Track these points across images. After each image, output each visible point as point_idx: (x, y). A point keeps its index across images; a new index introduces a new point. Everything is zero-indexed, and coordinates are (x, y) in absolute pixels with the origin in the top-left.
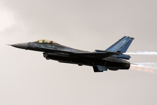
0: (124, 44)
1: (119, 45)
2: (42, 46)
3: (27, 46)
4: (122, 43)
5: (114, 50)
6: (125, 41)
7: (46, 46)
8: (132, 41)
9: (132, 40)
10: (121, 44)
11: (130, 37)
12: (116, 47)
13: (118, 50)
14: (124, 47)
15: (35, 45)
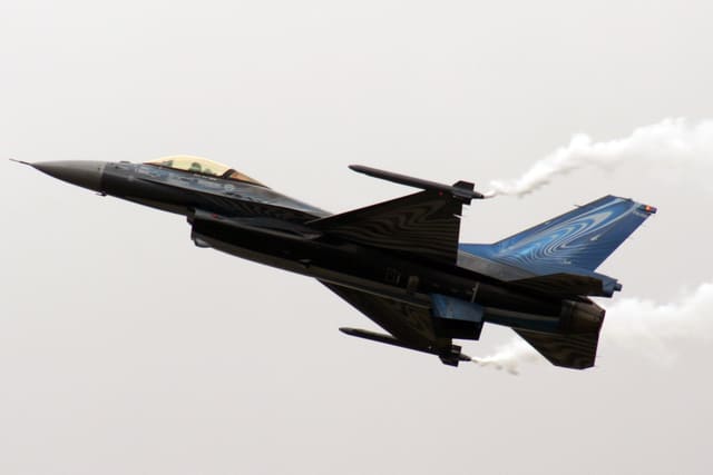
0: (596, 227)
1: (571, 229)
2: (175, 178)
3: (102, 171)
4: (591, 222)
5: (539, 244)
6: (609, 214)
7: (192, 179)
8: (644, 219)
9: (643, 215)
10: (585, 225)
11: (634, 200)
12: (554, 236)
13: (559, 248)
14: (595, 238)
15: (141, 172)
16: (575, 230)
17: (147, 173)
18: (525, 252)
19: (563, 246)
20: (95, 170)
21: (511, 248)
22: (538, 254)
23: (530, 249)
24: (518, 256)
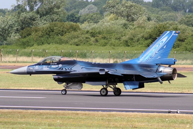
0: (164, 43)
1: (158, 46)
3: (26, 71)
4: (162, 42)
5: (150, 54)
6: (167, 37)
9: (176, 35)
10: (160, 44)
12: (154, 50)
13: (156, 54)
14: (165, 47)
15: (36, 68)
16: (159, 46)
17: (38, 68)
18: (147, 58)
19: (157, 53)
20: (24, 71)
21: (143, 58)
22: (151, 58)
23: (148, 57)
24: (145, 60)
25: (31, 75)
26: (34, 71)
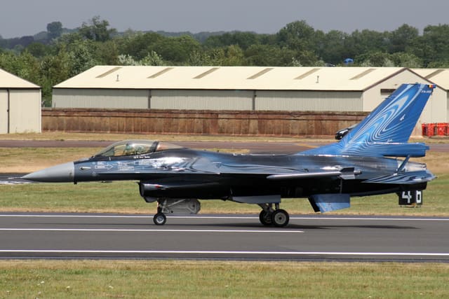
0: (400, 111)
1: (385, 116)
2: (123, 165)
3: (73, 175)
4: (396, 107)
5: (368, 134)
6: (406, 98)
7: (134, 162)
9: (429, 92)
10: (391, 112)
11: (419, 83)
12: (376, 125)
13: (382, 133)
14: (403, 118)
15: (99, 167)
16: (387, 117)
17: (104, 167)
18: (360, 143)
19: (384, 130)
20: (68, 175)
21: (351, 142)
22: (370, 141)
23: (364, 139)
24: (357, 147)
25: (75, 183)
26: (94, 174)
